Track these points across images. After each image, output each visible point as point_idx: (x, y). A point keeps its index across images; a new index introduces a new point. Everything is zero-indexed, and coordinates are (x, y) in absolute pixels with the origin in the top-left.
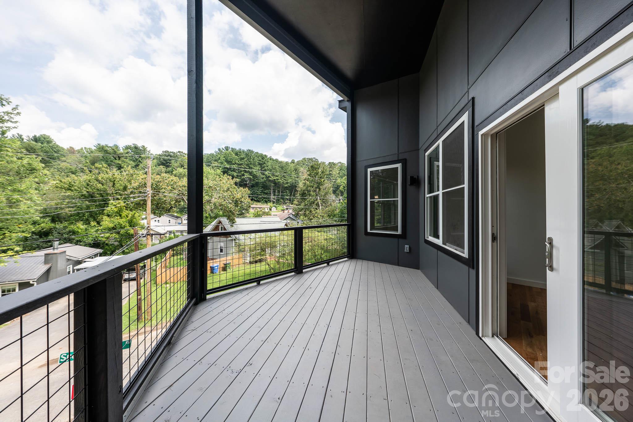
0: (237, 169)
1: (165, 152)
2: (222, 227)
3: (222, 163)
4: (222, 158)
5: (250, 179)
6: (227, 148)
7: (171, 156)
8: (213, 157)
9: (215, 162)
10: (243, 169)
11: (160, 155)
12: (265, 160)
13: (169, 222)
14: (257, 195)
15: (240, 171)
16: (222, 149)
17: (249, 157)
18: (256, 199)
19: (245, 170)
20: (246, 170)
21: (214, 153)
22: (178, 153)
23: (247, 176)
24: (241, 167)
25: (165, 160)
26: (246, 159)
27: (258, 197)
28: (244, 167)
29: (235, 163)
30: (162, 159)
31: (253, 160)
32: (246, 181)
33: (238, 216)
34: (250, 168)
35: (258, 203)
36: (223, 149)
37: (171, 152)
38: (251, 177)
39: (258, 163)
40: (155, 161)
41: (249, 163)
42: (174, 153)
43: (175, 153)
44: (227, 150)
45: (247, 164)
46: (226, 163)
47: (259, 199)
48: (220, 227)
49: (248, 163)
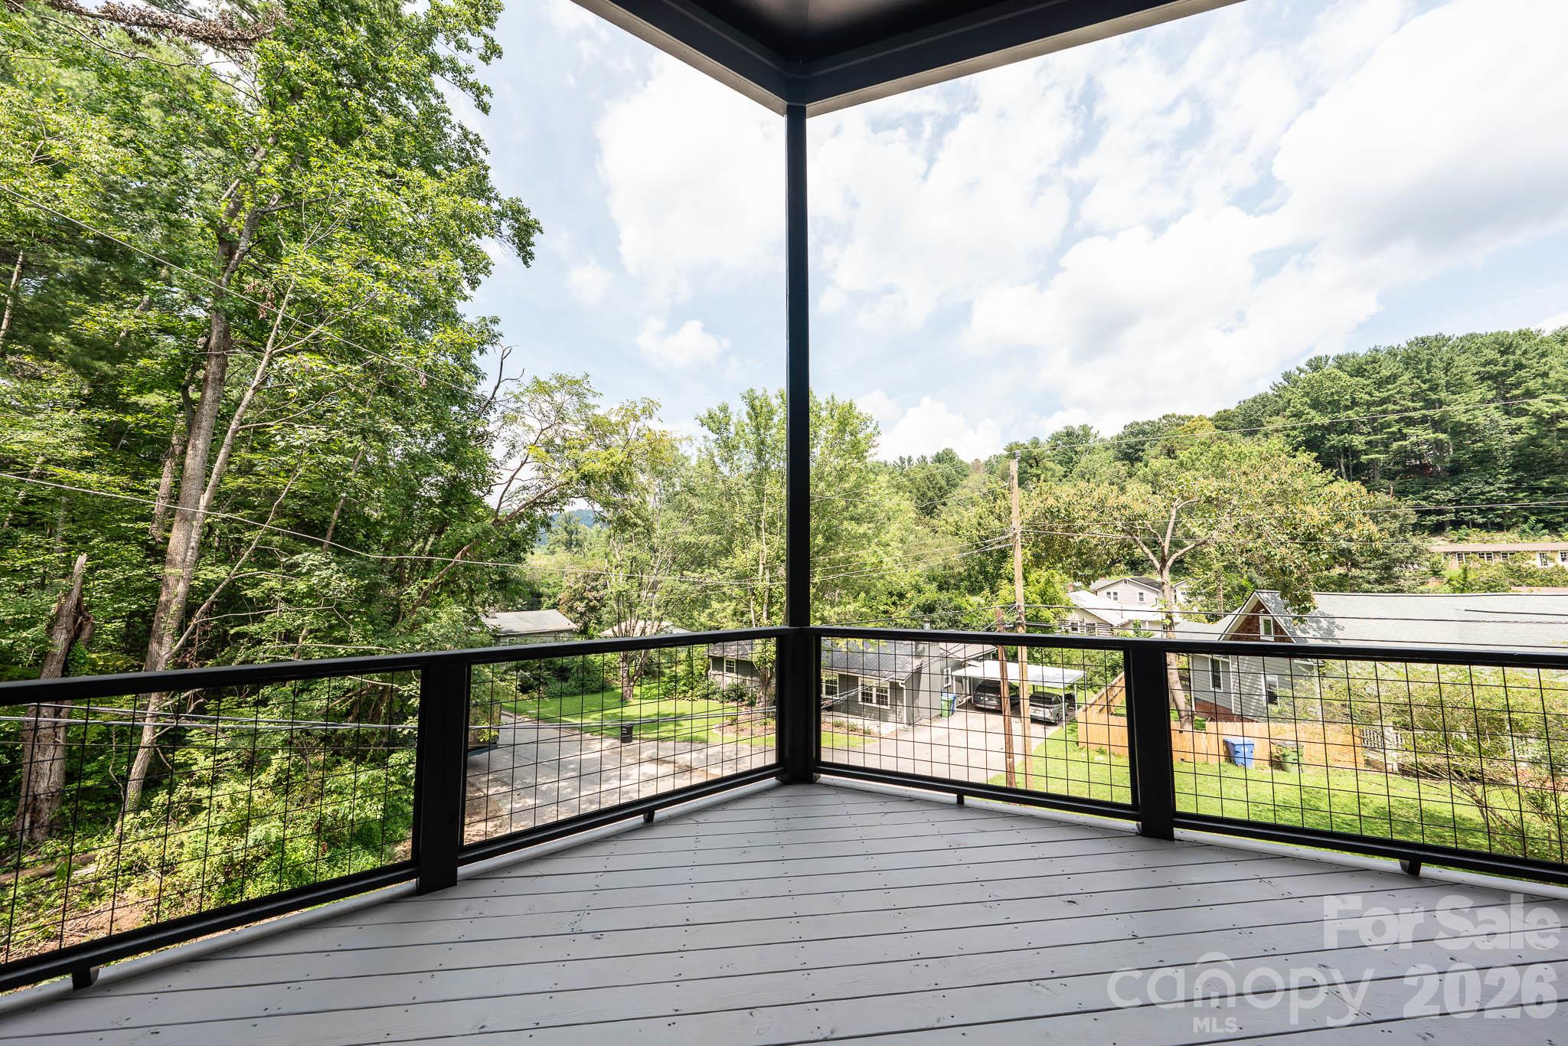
0: (1362, 422)
1: (1131, 425)
2: (1267, 622)
3: (1297, 415)
4: (1298, 401)
5: (1438, 445)
6: (1316, 365)
7: (1144, 433)
8: (1264, 406)
9: (1274, 418)
10: (1396, 417)
11: (1120, 438)
12: (1519, 352)
13: (1141, 599)
14: (1489, 501)
15: (1381, 424)
16: (1297, 372)
17: (1424, 364)
18: (1481, 521)
19: (1406, 417)
20: (1410, 418)
21: (1270, 392)
22: (1164, 421)
23: (1420, 435)
24: (1385, 412)
25: (1129, 446)
26: (1406, 377)
27: (1492, 510)
28: (1398, 408)
29: (1354, 403)
30: (1124, 446)
31: (1446, 370)
32: (1420, 457)
33: (1370, 586)
34: (1430, 404)
35: (1498, 536)
36: (1301, 371)
37: (1144, 424)
38: (1442, 436)
39: (1478, 373)
40: (1111, 452)
41: (1425, 387)
42: (1151, 423)
43: (1153, 422)
44: (1316, 369)
45: (1413, 395)
46: (1313, 412)
47: (1498, 516)
48: (1261, 622)
49: (1420, 387)
